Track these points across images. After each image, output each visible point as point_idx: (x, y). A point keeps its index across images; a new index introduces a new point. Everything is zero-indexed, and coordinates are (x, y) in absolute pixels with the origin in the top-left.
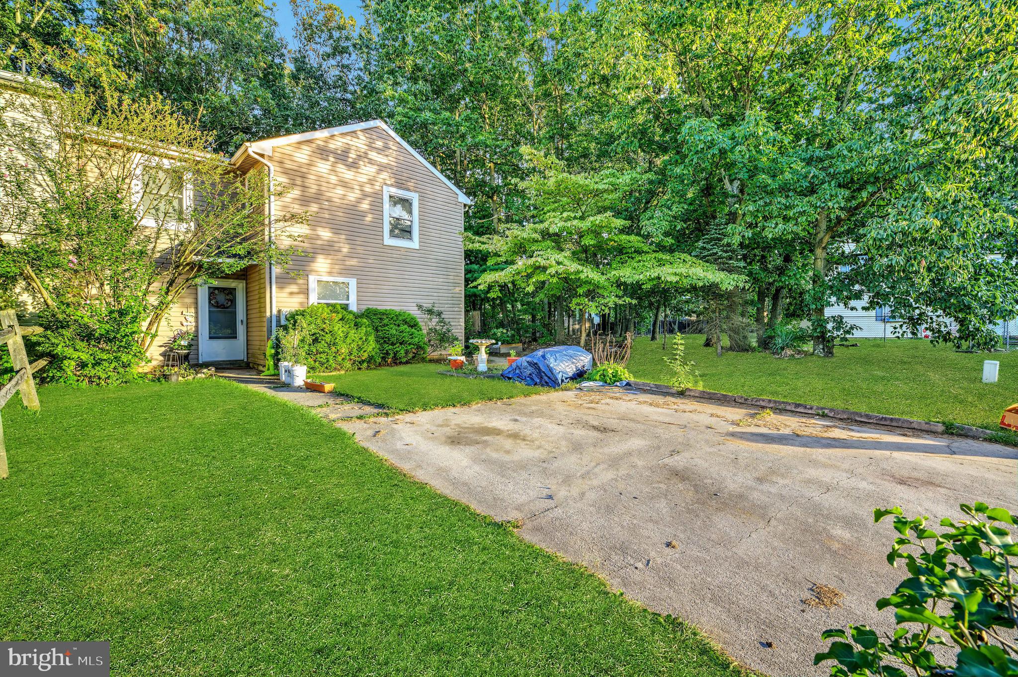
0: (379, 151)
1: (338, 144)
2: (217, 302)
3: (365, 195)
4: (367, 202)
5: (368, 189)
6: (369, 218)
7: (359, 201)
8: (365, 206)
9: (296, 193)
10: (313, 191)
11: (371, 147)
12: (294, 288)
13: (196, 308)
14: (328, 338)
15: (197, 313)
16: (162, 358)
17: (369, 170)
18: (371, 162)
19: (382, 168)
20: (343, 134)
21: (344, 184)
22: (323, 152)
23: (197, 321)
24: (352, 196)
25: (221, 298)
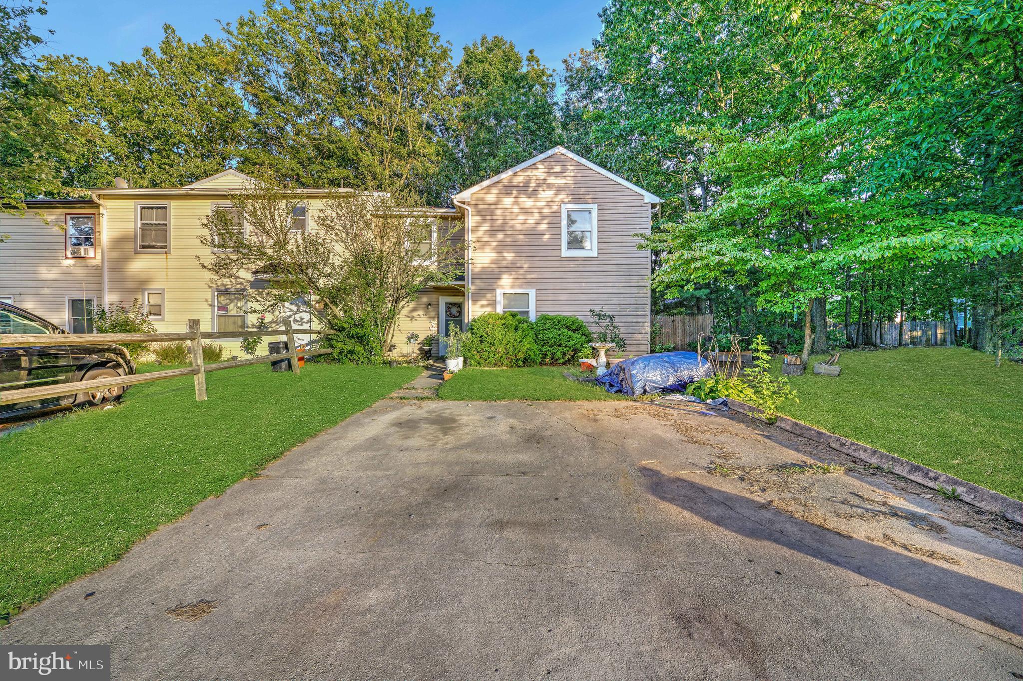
0: (557, 175)
1: (520, 179)
2: (451, 313)
3: (543, 217)
4: (545, 222)
5: (546, 211)
6: (547, 236)
7: (538, 223)
8: (543, 226)
9: (485, 227)
10: (500, 221)
11: (549, 174)
12: (484, 302)
13: (438, 318)
14: (490, 340)
15: (438, 321)
16: (419, 352)
17: (546, 194)
18: (550, 186)
19: (559, 189)
20: (524, 170)
21: (526, 212)
22: (508, 190)
23: (438, 327)
24: (531, 221)
25: (454, 310)
